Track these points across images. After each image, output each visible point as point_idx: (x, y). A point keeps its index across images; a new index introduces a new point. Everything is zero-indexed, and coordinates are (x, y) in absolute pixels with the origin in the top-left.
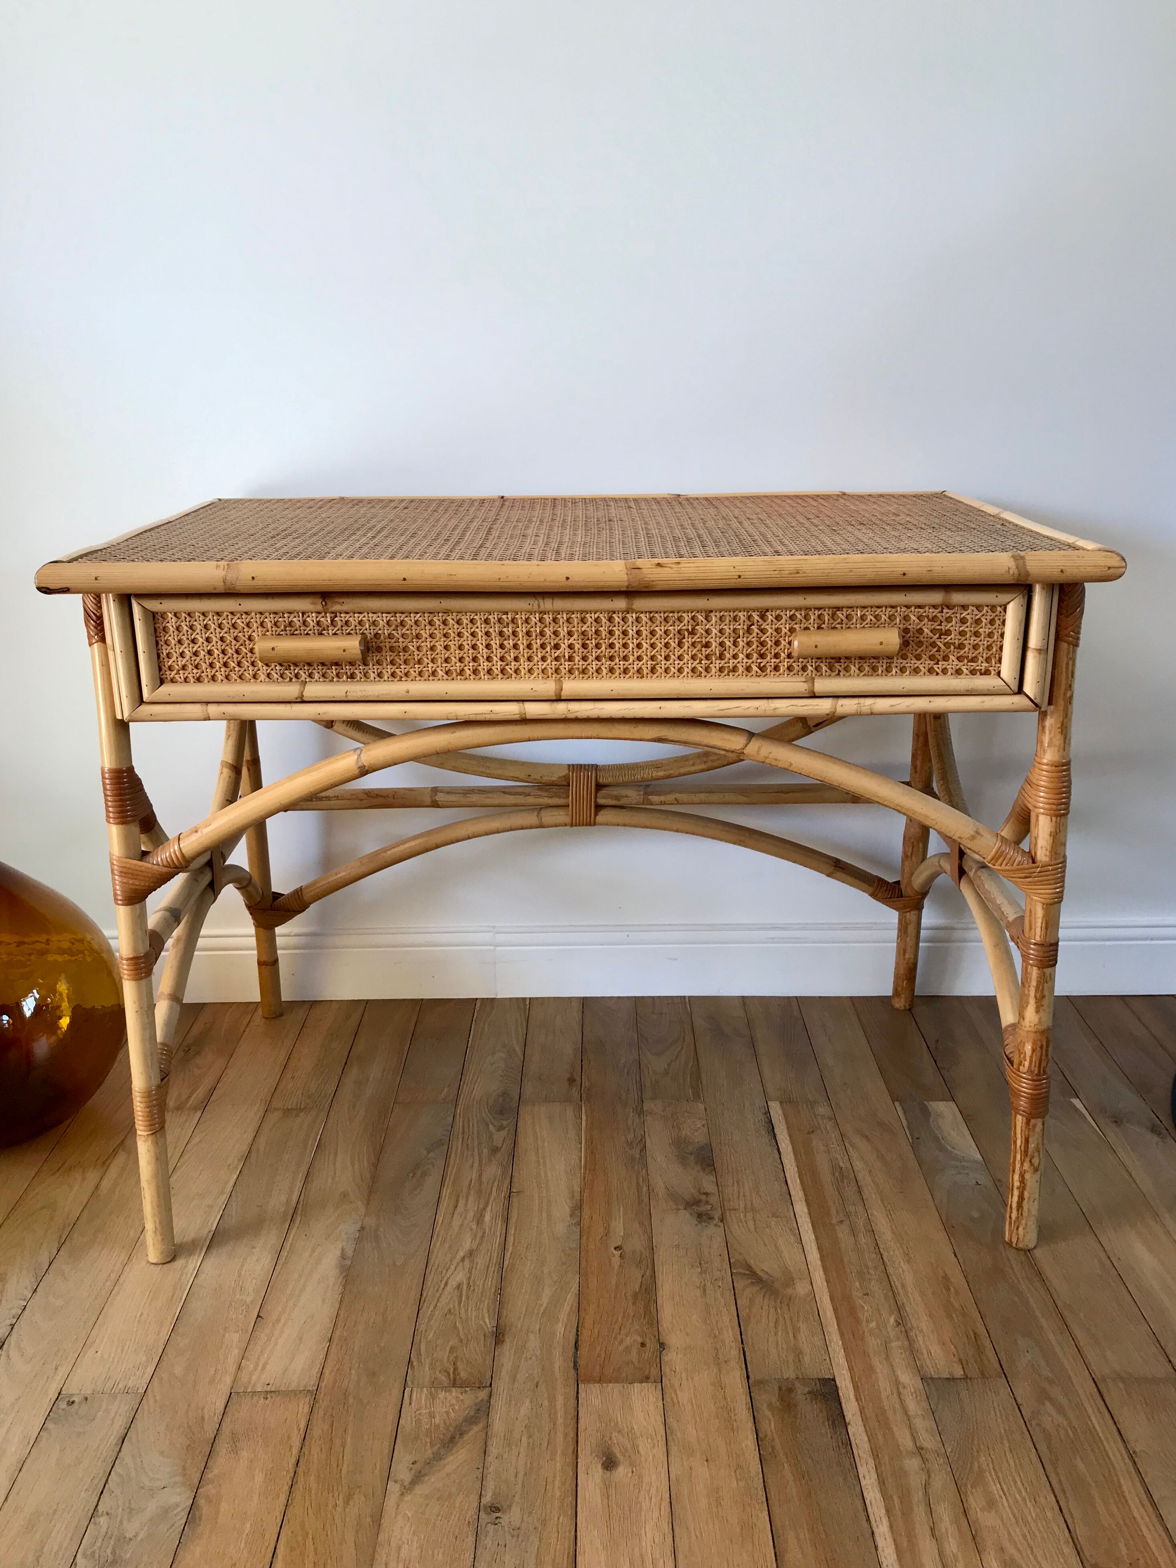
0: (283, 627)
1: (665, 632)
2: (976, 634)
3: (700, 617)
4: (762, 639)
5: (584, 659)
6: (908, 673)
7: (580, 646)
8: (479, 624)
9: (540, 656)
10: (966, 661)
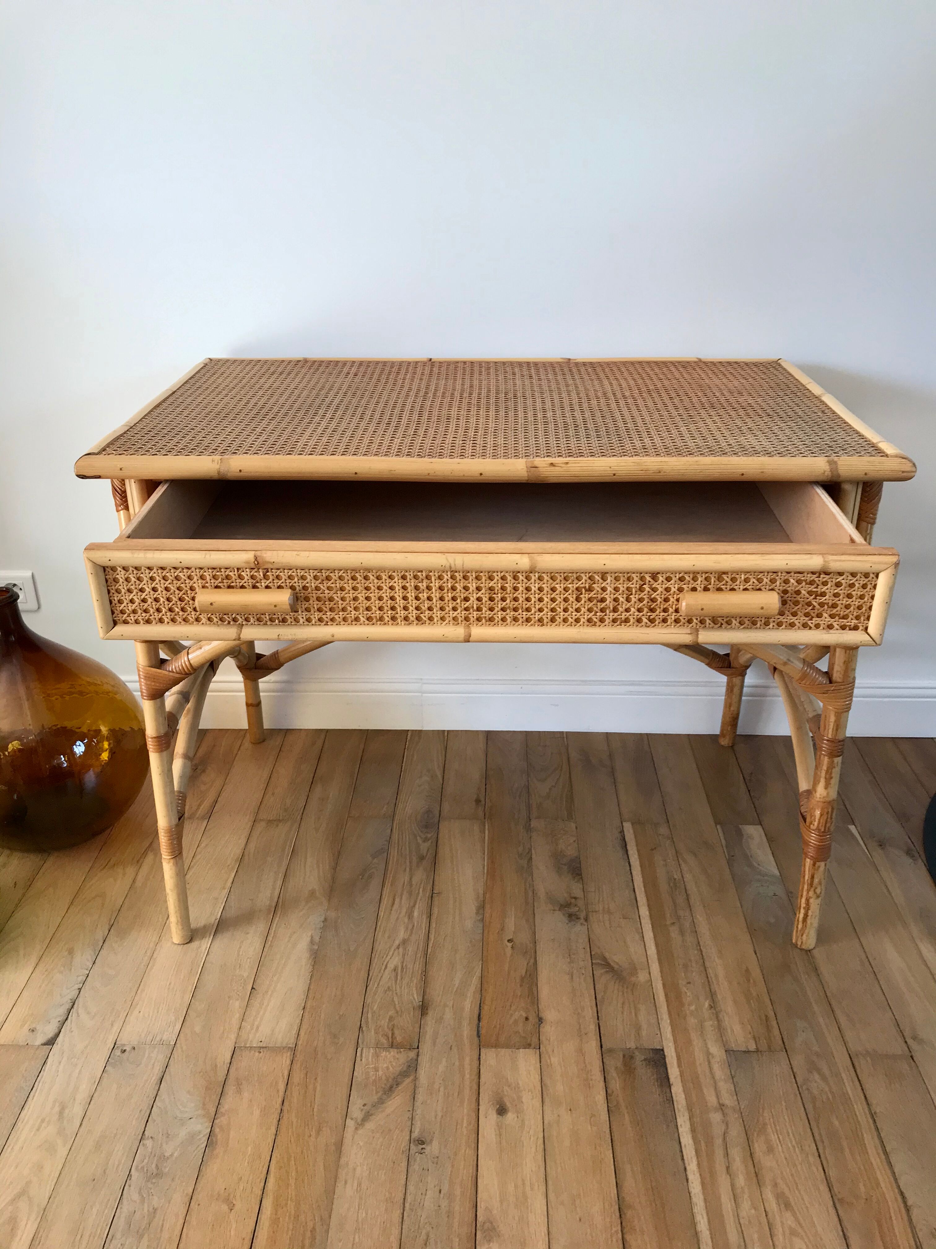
0: (220, 580)
1: (564, 589)
3: (596, 577)
4: (653, 596)
5: (491, 609)
7: (487, 599)
8: (396, 579)
9: (451, 607)
10: (837, 618)
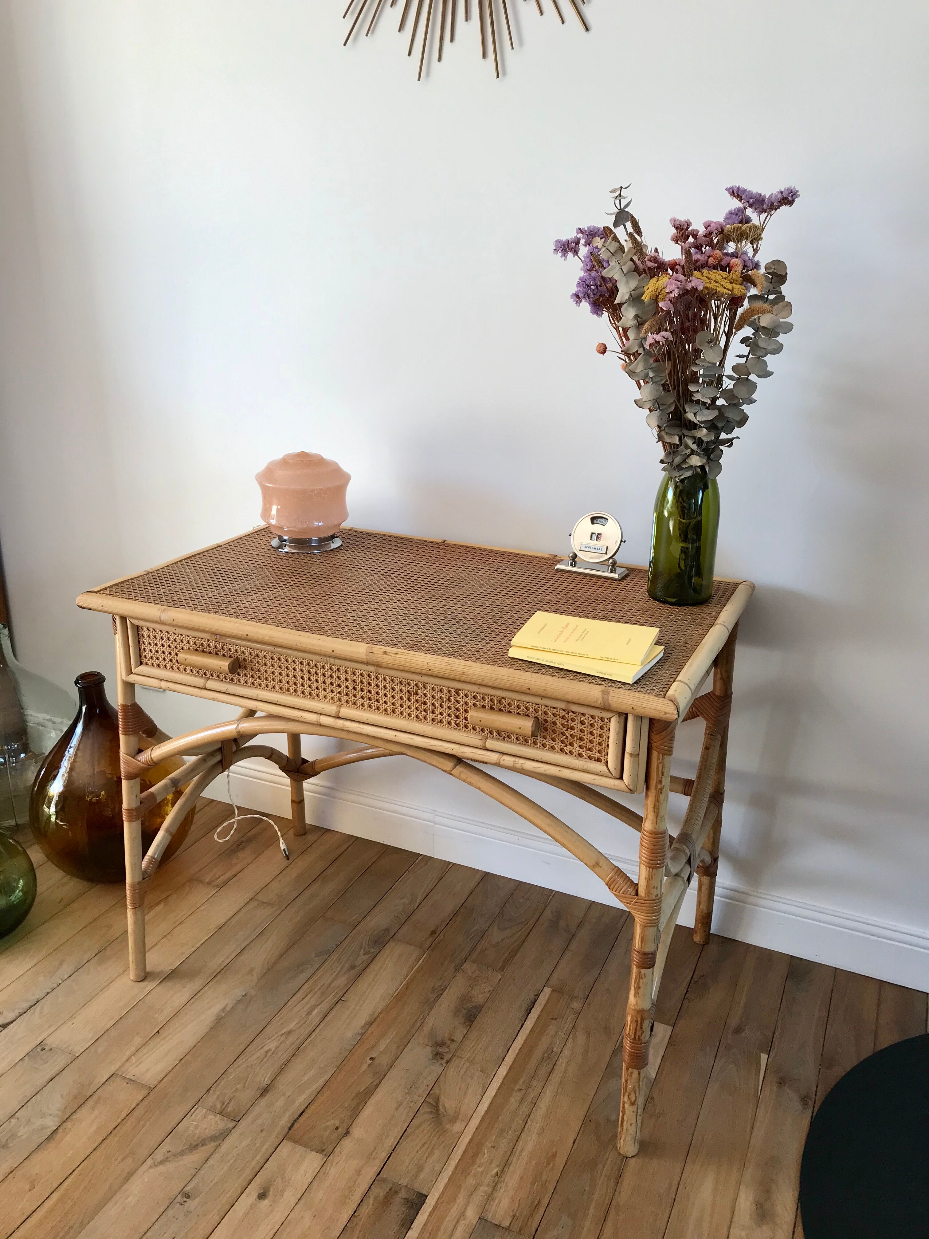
1: (400, 690)
2: (591, 733)
4: (457, 707)
5: (355, 696)
6: (547, 748)
7: (352, 688)
9: (330, 690)
10: (585, 749)
